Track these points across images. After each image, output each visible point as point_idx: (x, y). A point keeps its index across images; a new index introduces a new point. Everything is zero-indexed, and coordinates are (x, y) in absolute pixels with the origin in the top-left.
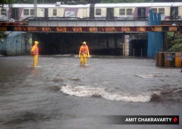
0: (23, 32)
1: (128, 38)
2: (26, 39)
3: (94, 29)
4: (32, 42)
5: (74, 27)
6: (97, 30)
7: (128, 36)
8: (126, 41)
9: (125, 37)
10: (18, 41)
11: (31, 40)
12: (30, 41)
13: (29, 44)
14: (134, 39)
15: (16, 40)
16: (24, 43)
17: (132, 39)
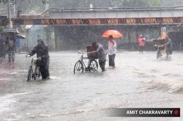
0: (45, 26)
1: (165, 30)
2: (48, 33)
3: (132, 20)
4: (54, 37)
5: (108, 19)
6: (135, 21)
7: (165, 28)
8: (162, 34)
9: (162, 29)
10: (40, 36)
11: (54, 34)
12: (52, 35)
13: (51, 39)
14: (172, 31)
15: (37, 35)
16: (46, 38)
17: (169, 31)
